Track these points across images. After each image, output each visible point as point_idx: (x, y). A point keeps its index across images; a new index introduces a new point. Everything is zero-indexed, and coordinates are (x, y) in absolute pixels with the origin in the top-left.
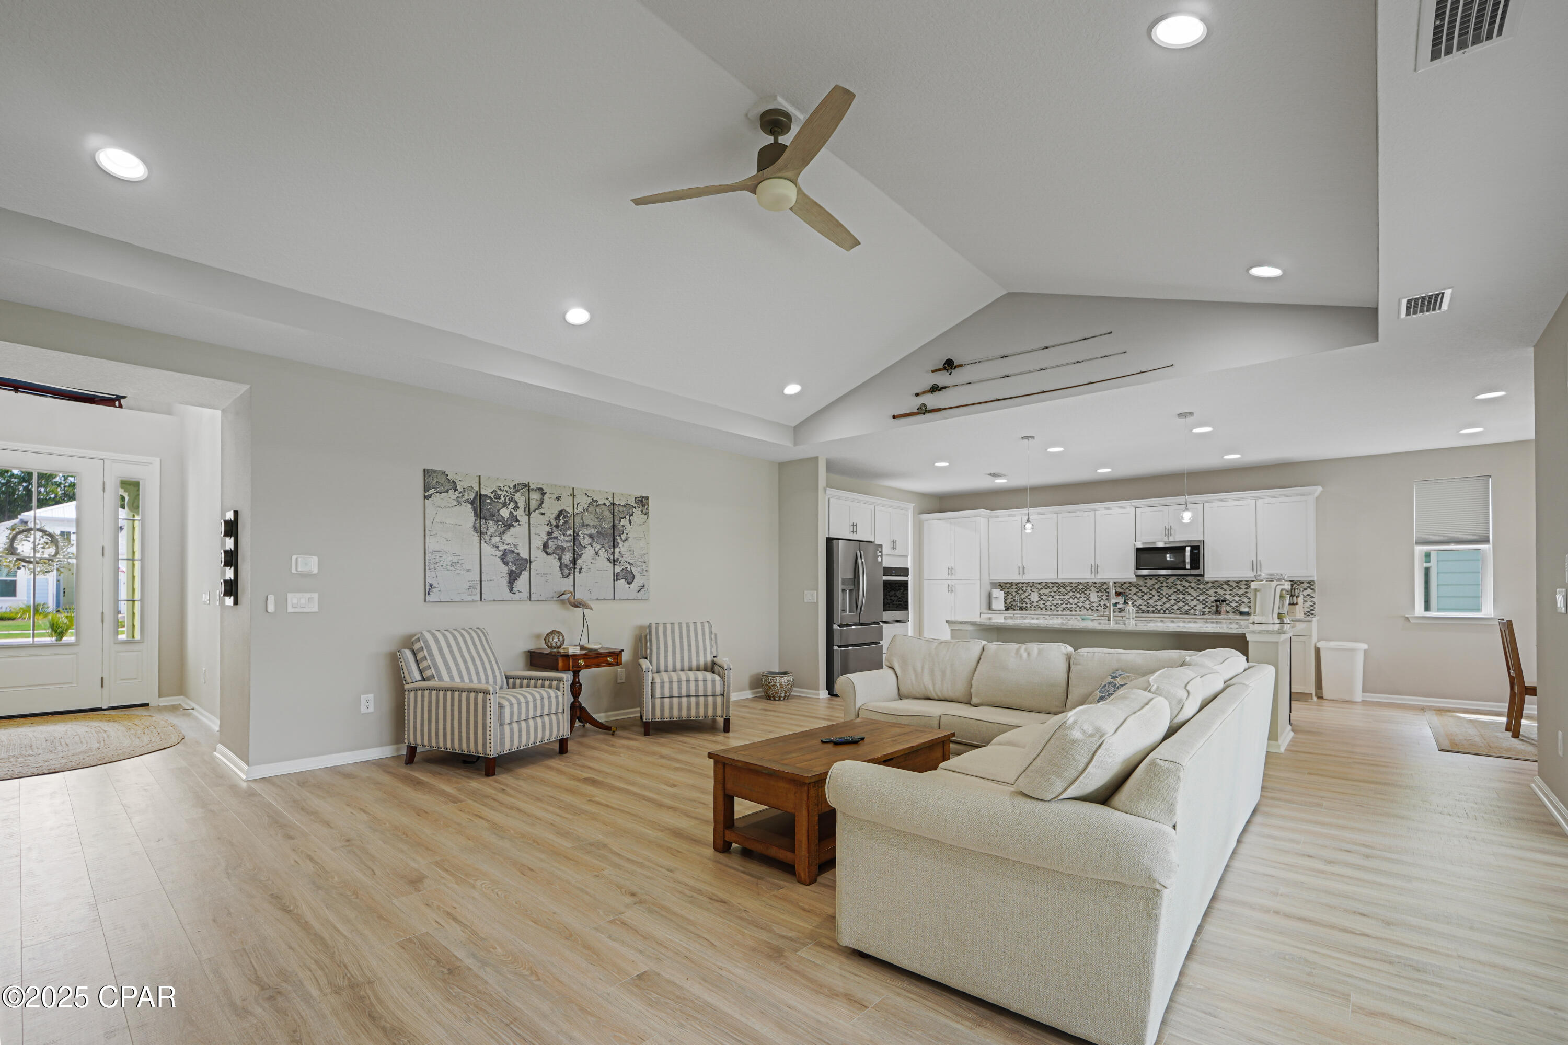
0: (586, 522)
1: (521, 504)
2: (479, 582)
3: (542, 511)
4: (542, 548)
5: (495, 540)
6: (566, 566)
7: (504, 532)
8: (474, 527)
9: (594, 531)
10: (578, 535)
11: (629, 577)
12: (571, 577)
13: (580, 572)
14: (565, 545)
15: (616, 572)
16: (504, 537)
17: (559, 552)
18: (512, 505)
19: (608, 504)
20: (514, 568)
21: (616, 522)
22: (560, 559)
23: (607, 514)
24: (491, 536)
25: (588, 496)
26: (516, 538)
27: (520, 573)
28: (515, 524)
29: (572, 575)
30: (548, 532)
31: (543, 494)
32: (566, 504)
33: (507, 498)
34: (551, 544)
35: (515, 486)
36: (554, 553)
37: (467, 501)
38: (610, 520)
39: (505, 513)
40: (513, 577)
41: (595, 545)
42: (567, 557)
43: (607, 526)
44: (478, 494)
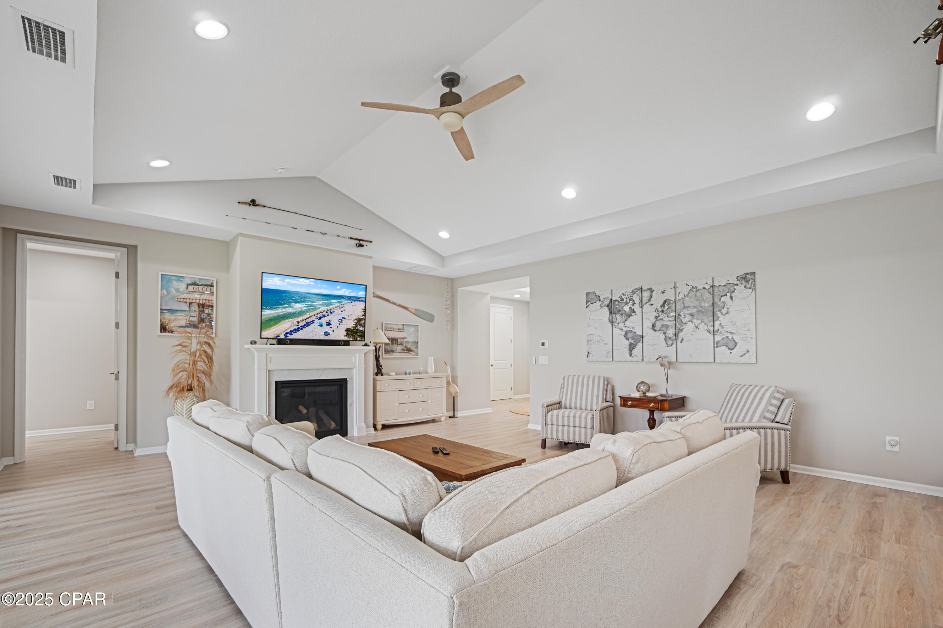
0: (686, 305)
1: (637, 300)
2: (611, 351)
3: (651, 303)
4: (651, 327)
5: (621, 325)
6: (670, 338)
7: (626, 320)
8: (609, 319)
9: (694, 311)
10: (680, 315)
11: (731, 344)
12: (674, 345)
13: (681, 342)
14: (669, 323)
15: (716, 340)
16: (626, 323)
17: (664, 329)
18: (631, 303)
19: (707, 287)
20: (632, 341)
21: (716, 300)
22: (665, 333)
23: (707, 295)
24: (619, 323)
25: (688, 285)
26: (633, 323)
27: (637, 344)
28: (633, 314)
29: (675, 344)
30: (656, 316)
31: (652, 292)
32: (670, 295)
33: (628, 299)
34: (658, 324)
35: (633, 291)
36: (660, 330)
37: (605, 306)
38: (710, 300)
39: (627, 308)
40: (632, 347)
41: (695, 320)
42: (671, 332)
43: (707, 305)
44: (611, 300)
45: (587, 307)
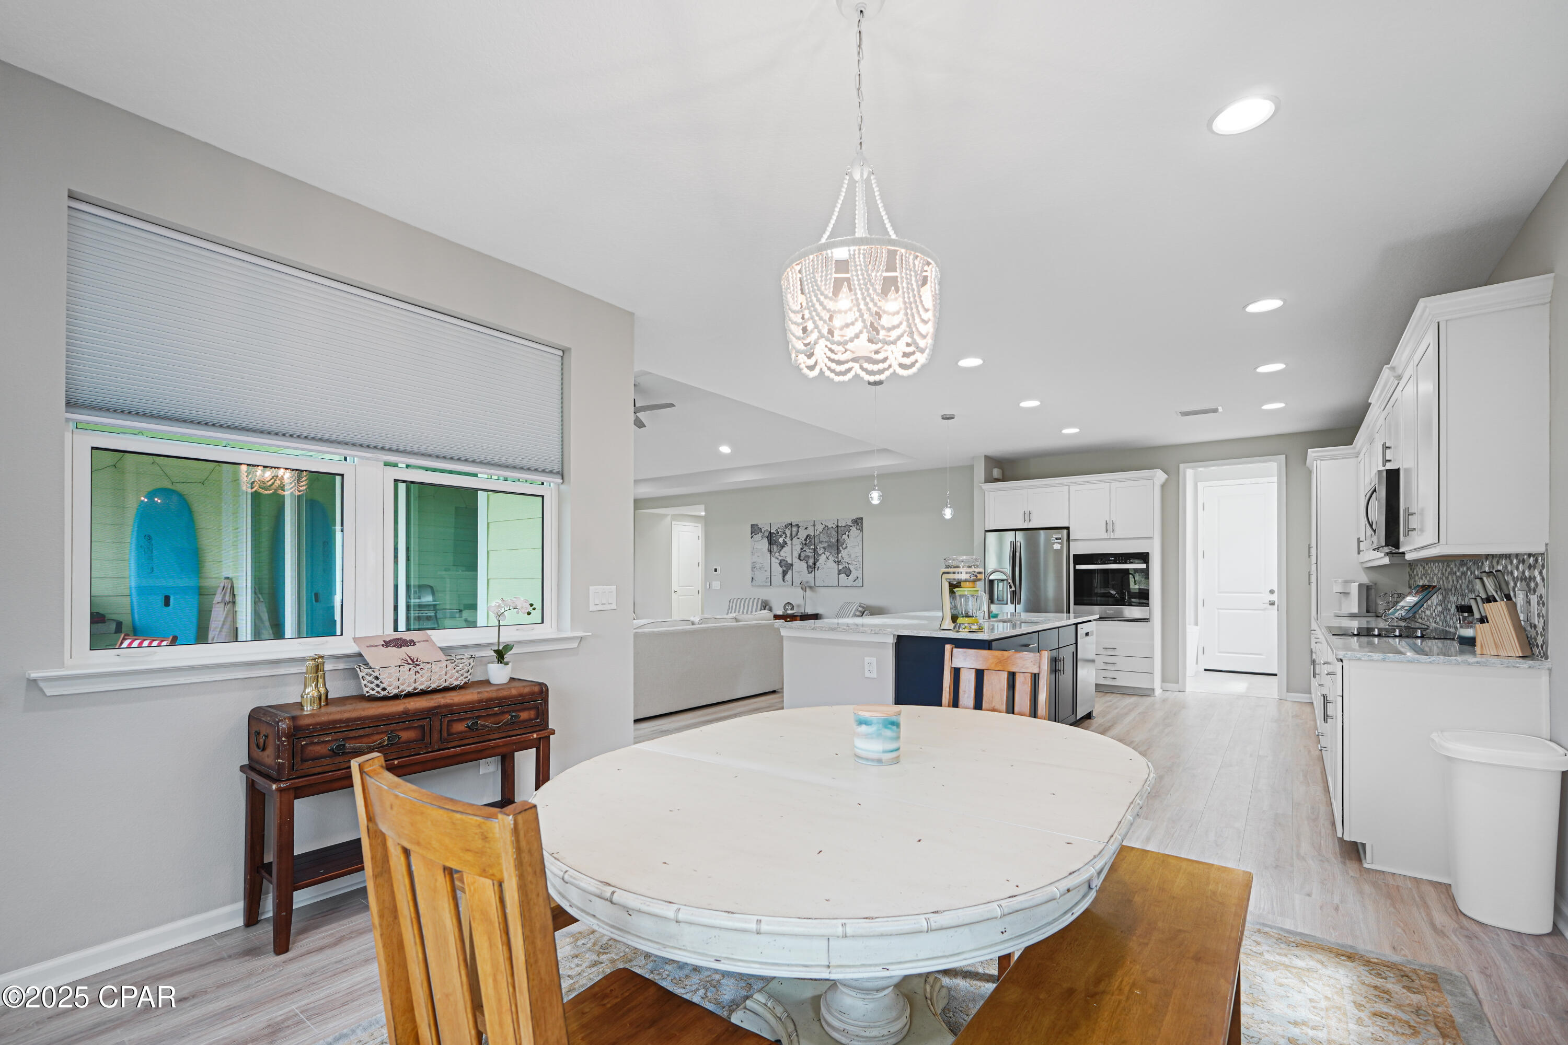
0: (821, 540)
1: (788, 535)
2: (770, 576)
3: (798, 537)
4: (798, 557)
5: (777, 554)
6: (810, 566)
7: (780, 550)
8: (768, 549)
9: (826, 545)
10: (817, 548)
11: (848, 572)
12: (813, 572)
13: (817, 570)
14: (810, 554)
15: (839, 569)
16: (781, 553)
17: (807, 559)
18: (784, 536)
19: (834, 527)
20: (785, 569)
21: (839, 537)
22: (807, 563)
23: (834, 533)
24: (775, 553)
25: (822, 524)
26: (786, 553)
27: (788, 571)
28: (785, 546)
30: (801, 548)
31: (799, 527)
32: (810, 531)
33: (782, 533)
34: (803, 555)
35: (785, 526)
36: (804, 560)
37: (765, 537)
38: (835, 537)
39: (781, 540)
40: (784, 574)
41: (826, 553)
42: (811, 561)
43: (833, 540)
44: (770, 532)
45: (752, 537)
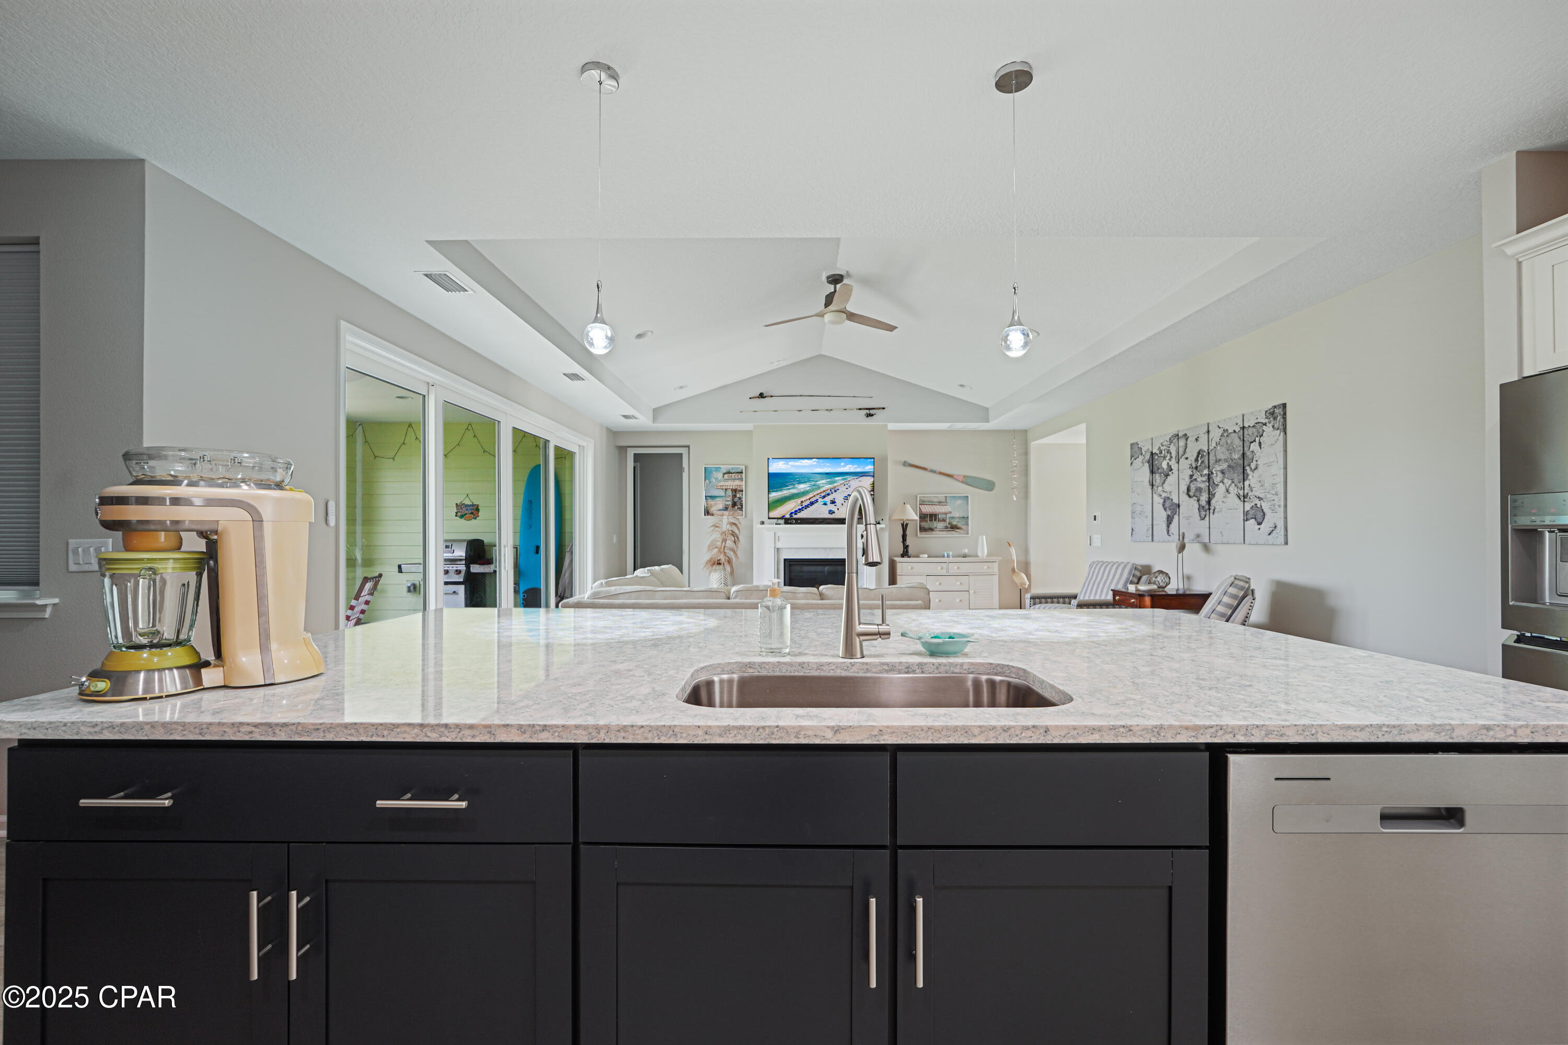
0: (1219, 457)
1: (1174, 454)
2: (1151, 527)
4: (1186, 491)
5: (1160, 489)
6: (1203, 507)
7: (1164, 482)
8: (1150, 482)
9: (1225, 466)
10: (1212, 473)
11: (1259, 515)
12: (1207, 518)
13: (1213, 513)
14: (1202, 485)
15: (1246, 510)
16: (1165, 486)
17: (1198, 494)
18: (1169, 456)
19: (1237, 429)
20: (1169, 513)
21: (1246, 449)
22: (1198, 500)
23: (1238, 442)
24: (1158, 487)
25: (1220, 428)
26: (1171, 486)
27: (1173, 517)
28: (1170, 473)
29: (1208, 516)
30: (1191, 475)
31: (1187, 439)
32: (1203, 443)
33: (1166, 451)
34: (1193, 487)
35: (1170, 439)
36: (1194, 496)
37: (1146, 462)
38: (1239, 449)
39: (1164, 465)
40: (1169, 520)
41: (1226, 481)
42: (1204, 498)
43: (1236, 456)
44: (1152, 454)
45: (1132, 464)
